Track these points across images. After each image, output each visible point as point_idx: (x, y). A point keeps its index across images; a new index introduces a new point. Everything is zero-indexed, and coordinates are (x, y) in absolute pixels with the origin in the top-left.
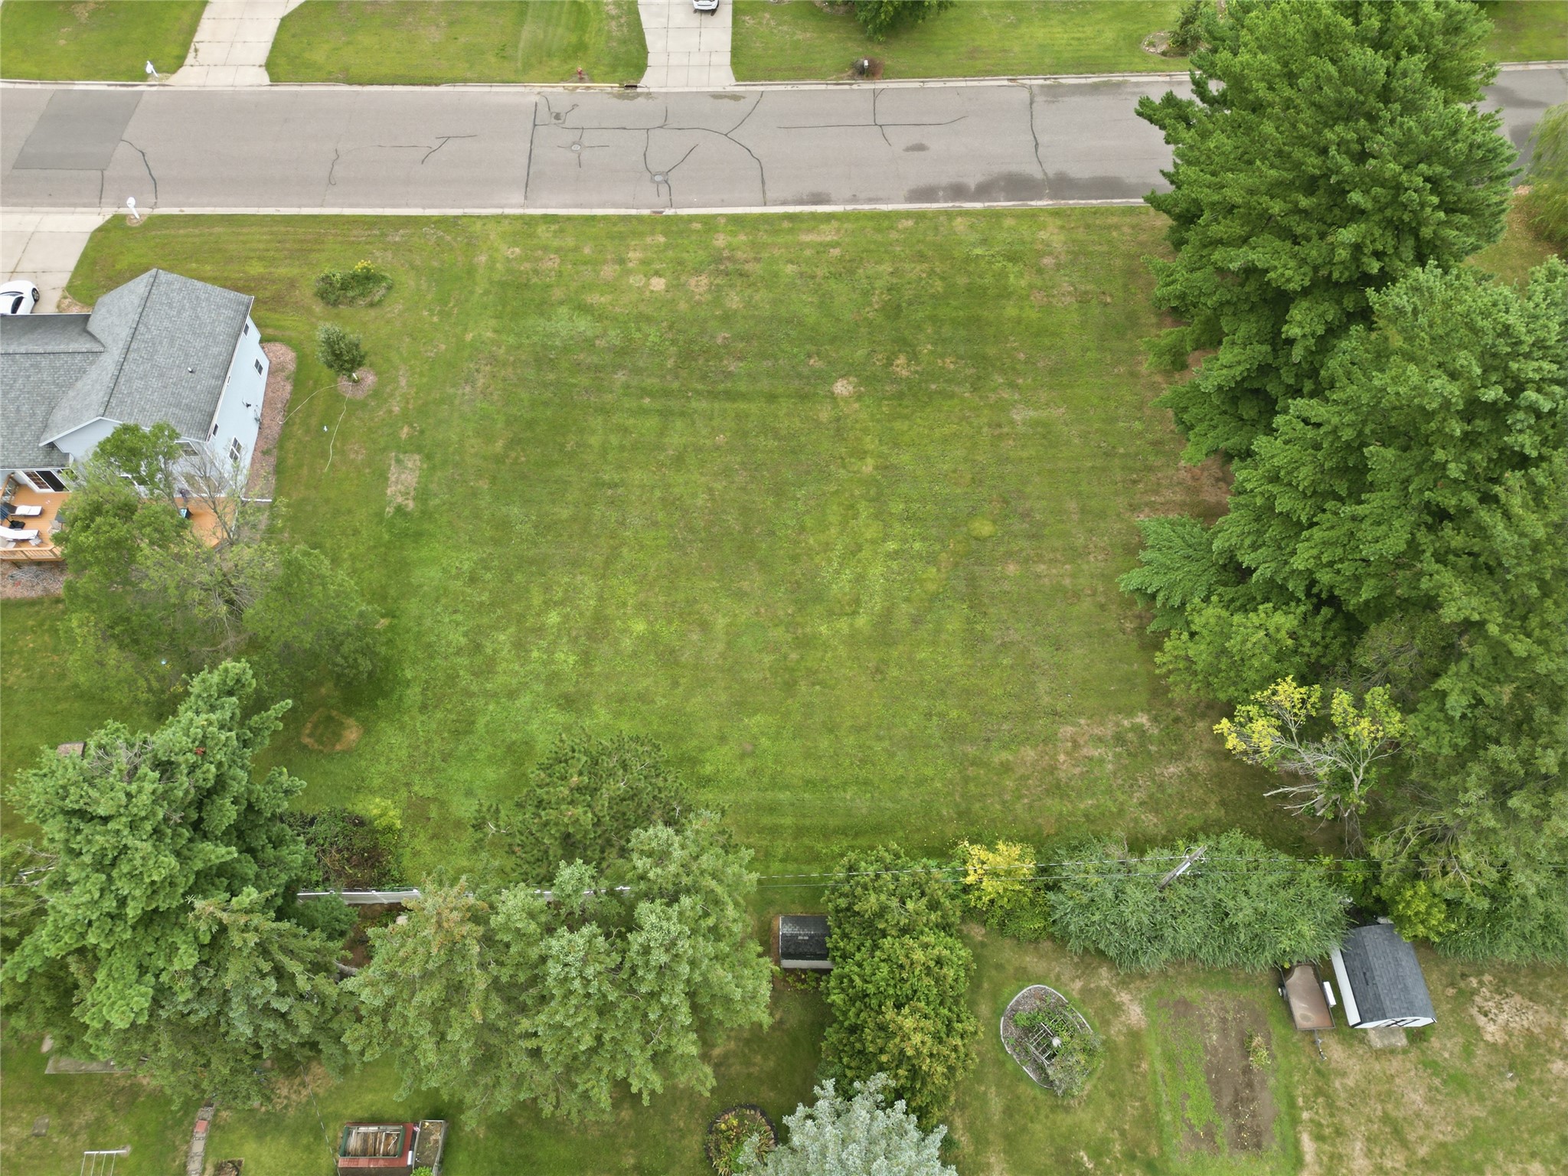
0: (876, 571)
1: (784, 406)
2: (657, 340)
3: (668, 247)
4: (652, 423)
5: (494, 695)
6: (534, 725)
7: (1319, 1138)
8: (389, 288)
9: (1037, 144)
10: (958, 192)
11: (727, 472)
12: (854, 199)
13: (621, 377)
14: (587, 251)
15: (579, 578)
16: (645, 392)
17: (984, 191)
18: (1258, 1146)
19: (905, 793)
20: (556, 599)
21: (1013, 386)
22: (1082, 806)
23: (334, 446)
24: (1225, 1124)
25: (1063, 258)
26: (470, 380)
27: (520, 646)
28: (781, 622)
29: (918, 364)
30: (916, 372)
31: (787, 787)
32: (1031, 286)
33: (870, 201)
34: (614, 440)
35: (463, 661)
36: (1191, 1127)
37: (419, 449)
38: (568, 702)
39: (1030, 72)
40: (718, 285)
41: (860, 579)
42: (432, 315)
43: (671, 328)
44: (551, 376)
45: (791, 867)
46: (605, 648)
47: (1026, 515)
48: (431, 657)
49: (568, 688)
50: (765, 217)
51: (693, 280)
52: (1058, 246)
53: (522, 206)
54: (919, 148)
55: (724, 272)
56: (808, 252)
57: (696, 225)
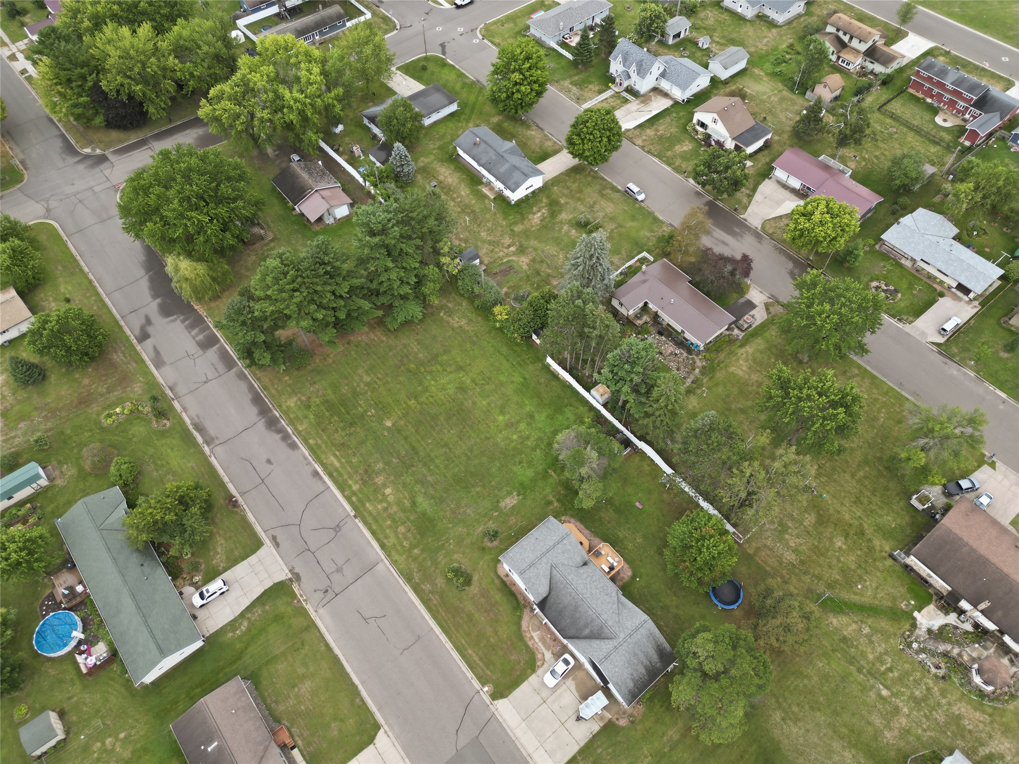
0: (443, 381)
1: (406, 433)
2: (410, 477)
3: (369, 500)
4: (437, 461)
5: (544, 432)
6: (543, 419)
7: (502, 259)
9: (245, 430)
10: (286, 437)
11: (440, 432)
12: (309, 463)
13: (430, 479)
15: (499, 441)
16: (429, 470)
17: (281, 431)
18: (511, 266)
19: (495, 344)
20: (509, 441)
21: (358, 385)
23: (516, 527)
24: (512, 271)
25: (299, 395)
26: (465, 512)
27: (528, 438)
28: (474, 391)
30: (370, 409)
31: (513, 364)
32: (317, 397)
33: (305, 458)
36: (517, 275)
37: (497, 507)
38: (531, 416)
39: (202, 453)
40: (376, 475)
43: (403, 476)
46: (513, 420)
49: (529, 420)
50: (335, 482)
51: (380, 483)
52: (295, 399)
53: (382, 560)
54: (269, 461)
55: (369, 476)
56: (343, 460)
57: (354, 499)
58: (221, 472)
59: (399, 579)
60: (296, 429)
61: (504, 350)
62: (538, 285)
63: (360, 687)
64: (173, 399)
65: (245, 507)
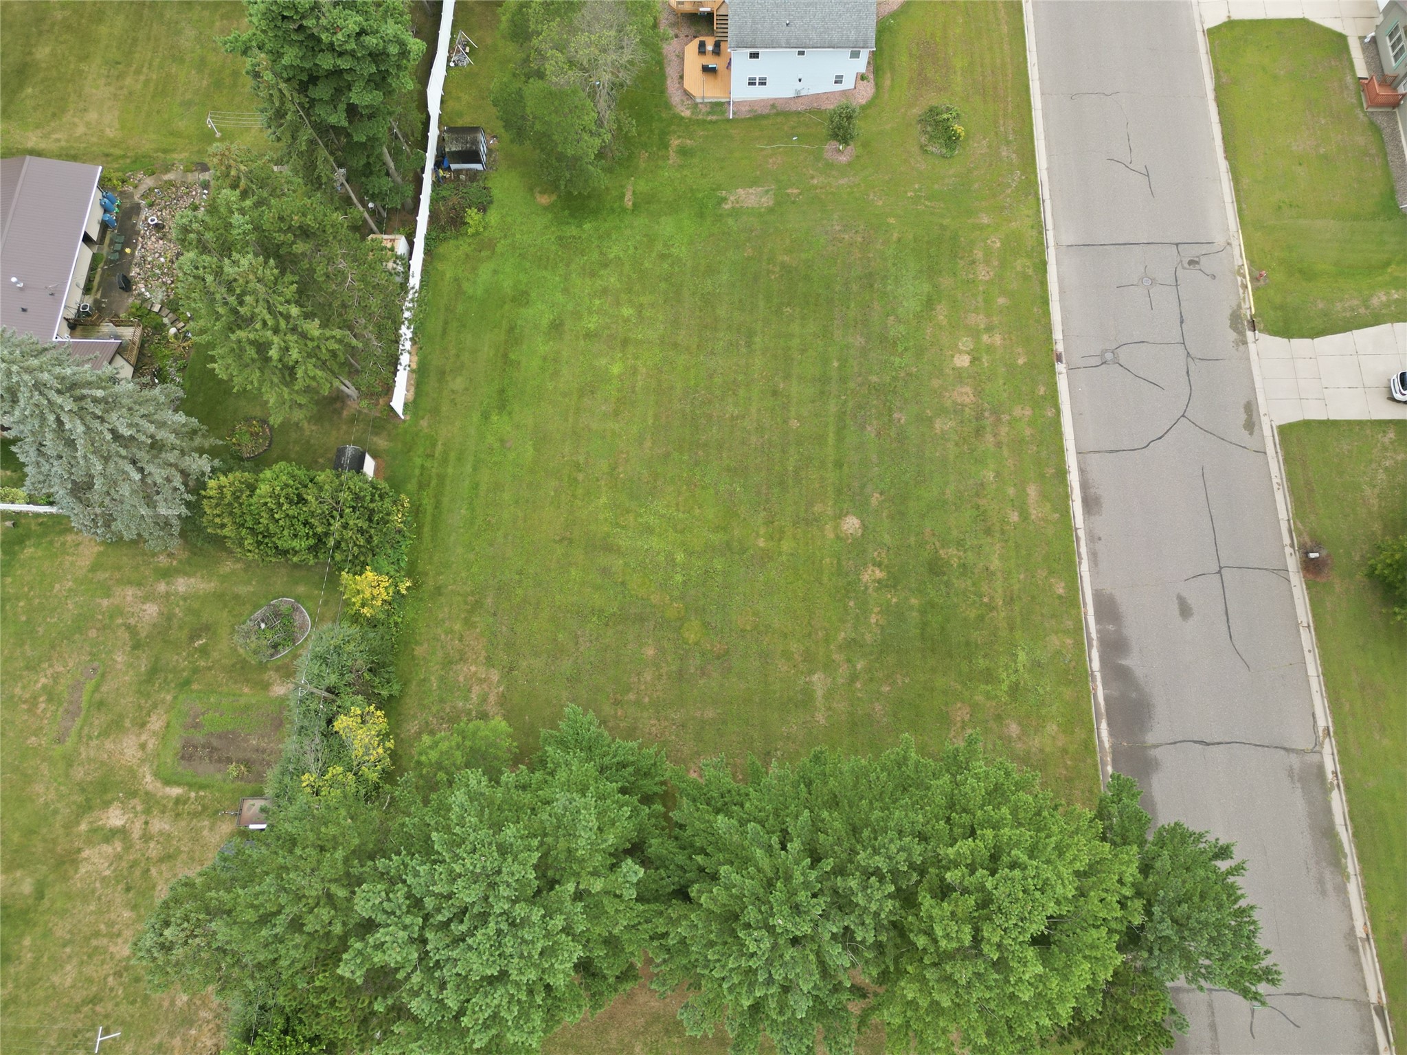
0: (655, 542)
1: (831, 476)
2: (896, 364)
3: (1011, 367)
4: (813, 370)
5: (566, 279)
6: (539, 306)
7: (178, 801)
8: (944, 157)
9: (1208, 744)
10: (1114, 646)
11: (760, 429)
12: (1093, 538)
13: (859, 341)
14: (1001, 301)
15: (662, 327)
16: (844, 361)
18: (183, 758)
19: (460, 550)
20: (644, 311)
21: (853, 678)
22: (433, 678)
23: (779, 147)
24: (199, 737)
25: (1019, 747)
26: (847, 228)
28: (614, 469)
29: (877, 590)
30: (866, 588)
31: (475, 469)
32: (976, 706)
33: (1094, 556)
34: (795, 342)
35: (595, 255)
36: (203, 714)
37: (778, 203)
38: (556, 327)
40: (963, 411)
41: (649, 530)
42: (915, 191)
43: (909, 374)
44: (855, 287)
45: (417, 472)
46: (599, 347)
47: (703, 672)
48: (600, 237)
49: (568, 324)
50: (1059, 451)
51: (968, 389)
52: (1036, 742)
53: (1057, 245)
54: (1185, 610)
55: (980, 416)
56: (1011, 491)
57: (1042, 390)
58: (1313, 669)
59: (1046, 195)
60: (1079, 644)
61: (457, 515)
62: (193, 637)
63: (1211, 95)
64: (1380, 1011)
65: (1287, 540)
